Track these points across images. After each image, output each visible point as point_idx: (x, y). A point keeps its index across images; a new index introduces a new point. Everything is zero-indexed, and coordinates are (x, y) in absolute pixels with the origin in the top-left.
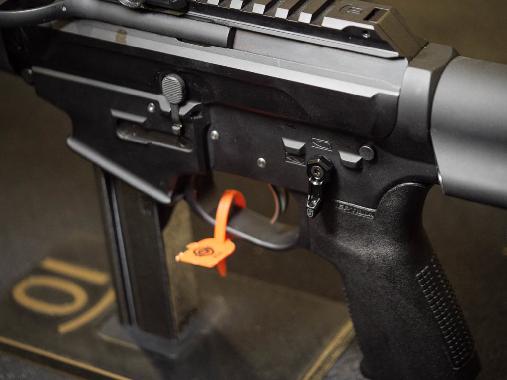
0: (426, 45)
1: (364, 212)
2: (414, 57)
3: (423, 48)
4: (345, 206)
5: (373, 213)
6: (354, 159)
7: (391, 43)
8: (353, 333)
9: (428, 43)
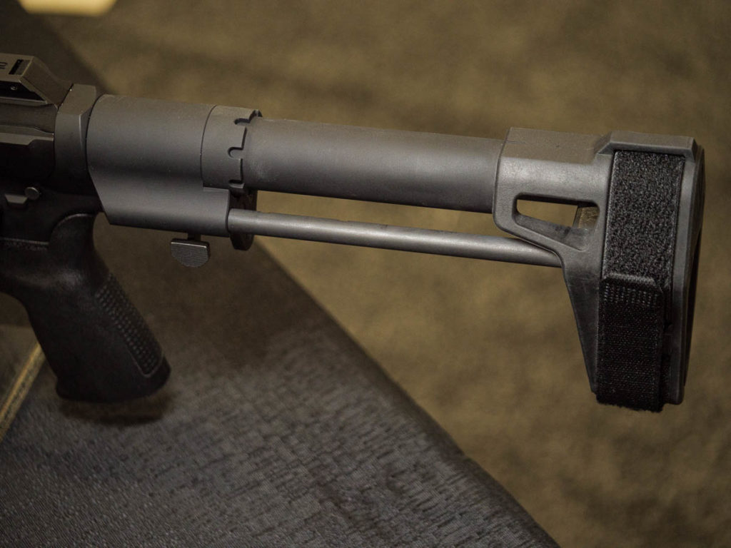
0: (71, 88)
1: (36, 246)
2: (62, 102)
3: (69, 91)
4: (18, 243)
5: (45, 246)
6: (21, 200)
7: (38, 93)
8: (42, 358)
9: (72, 85)
